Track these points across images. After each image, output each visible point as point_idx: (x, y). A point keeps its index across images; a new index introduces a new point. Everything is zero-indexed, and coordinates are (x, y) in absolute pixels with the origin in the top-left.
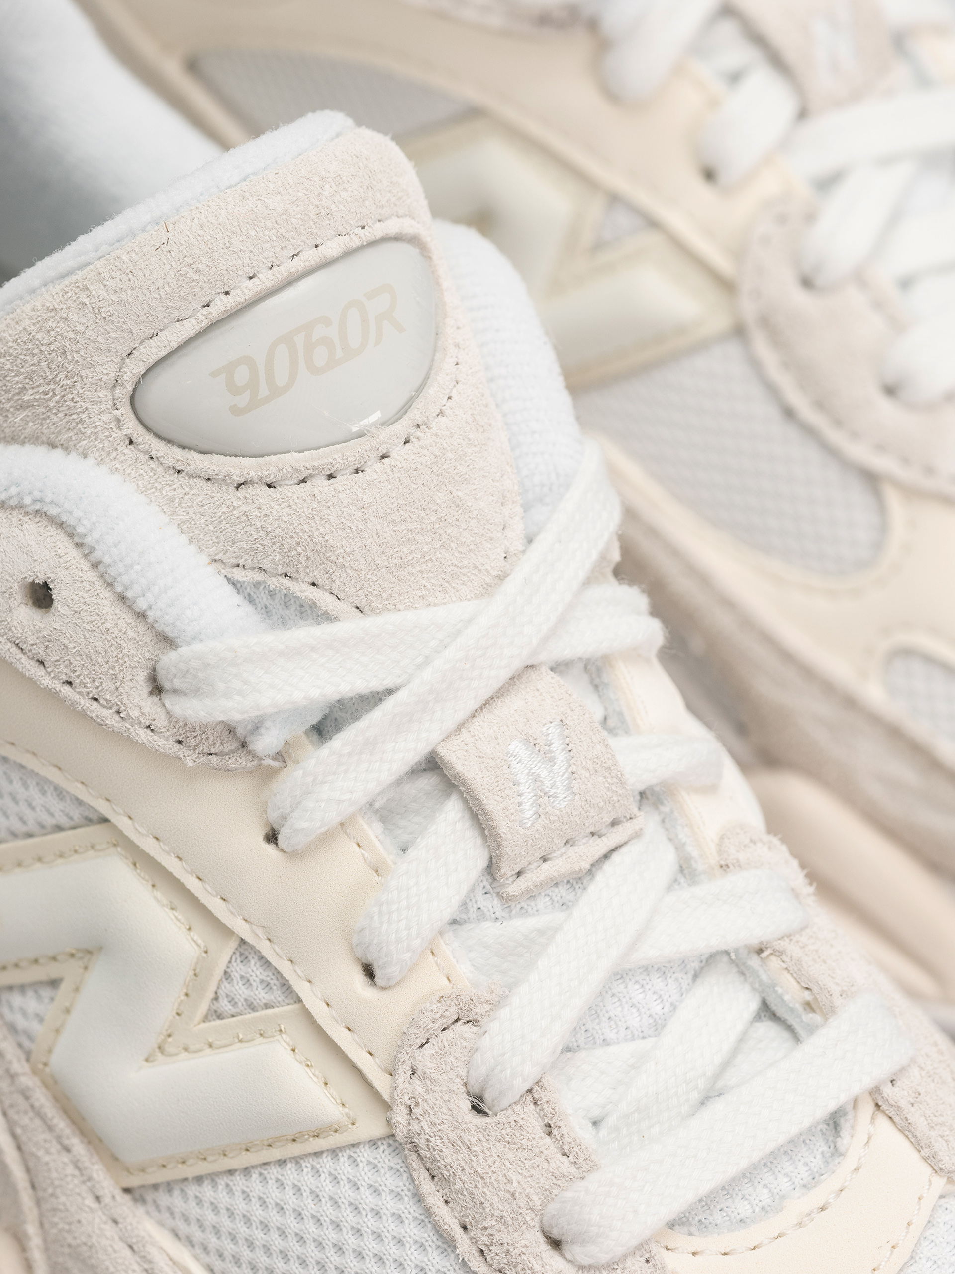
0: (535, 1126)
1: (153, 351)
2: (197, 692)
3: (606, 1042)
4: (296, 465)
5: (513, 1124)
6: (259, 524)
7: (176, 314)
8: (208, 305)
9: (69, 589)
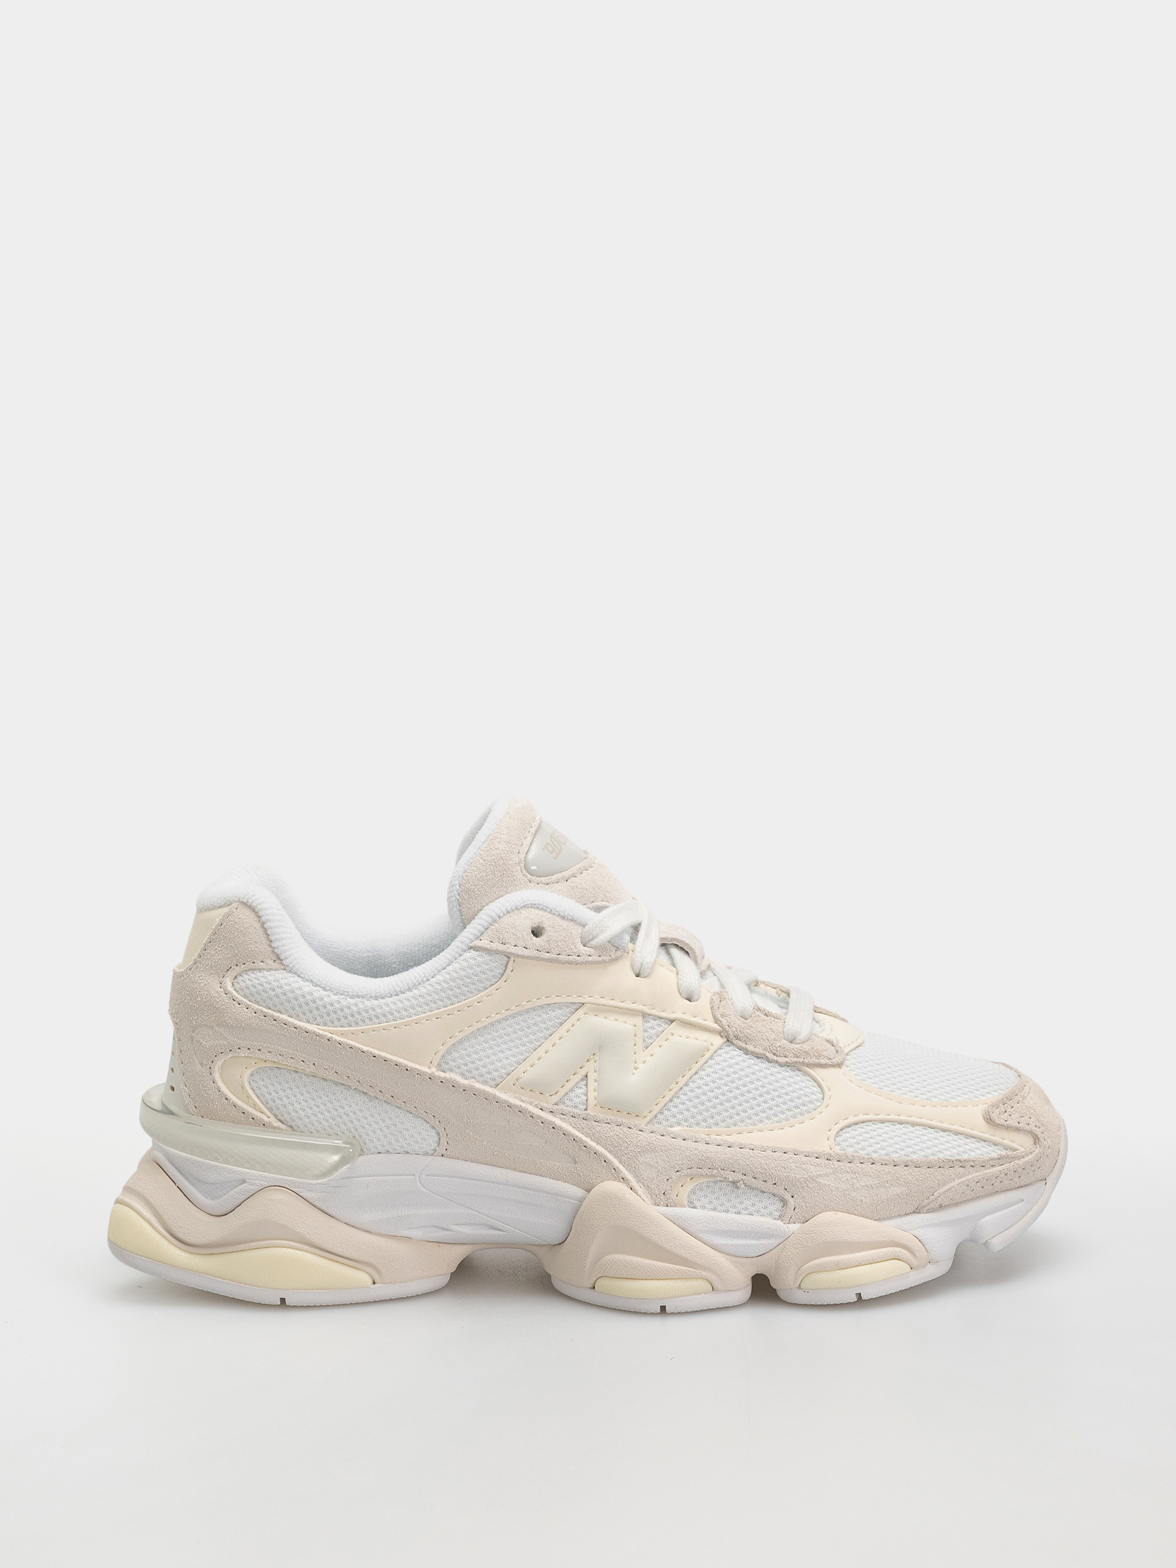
0: (761, 1015)
1: (524, 849)
2: (599, 934)
4: (578, 868)
5: (757, 1016)
6: (580, 888)
7: (524, 835)
8: (531, 832)
9: (547, 924)
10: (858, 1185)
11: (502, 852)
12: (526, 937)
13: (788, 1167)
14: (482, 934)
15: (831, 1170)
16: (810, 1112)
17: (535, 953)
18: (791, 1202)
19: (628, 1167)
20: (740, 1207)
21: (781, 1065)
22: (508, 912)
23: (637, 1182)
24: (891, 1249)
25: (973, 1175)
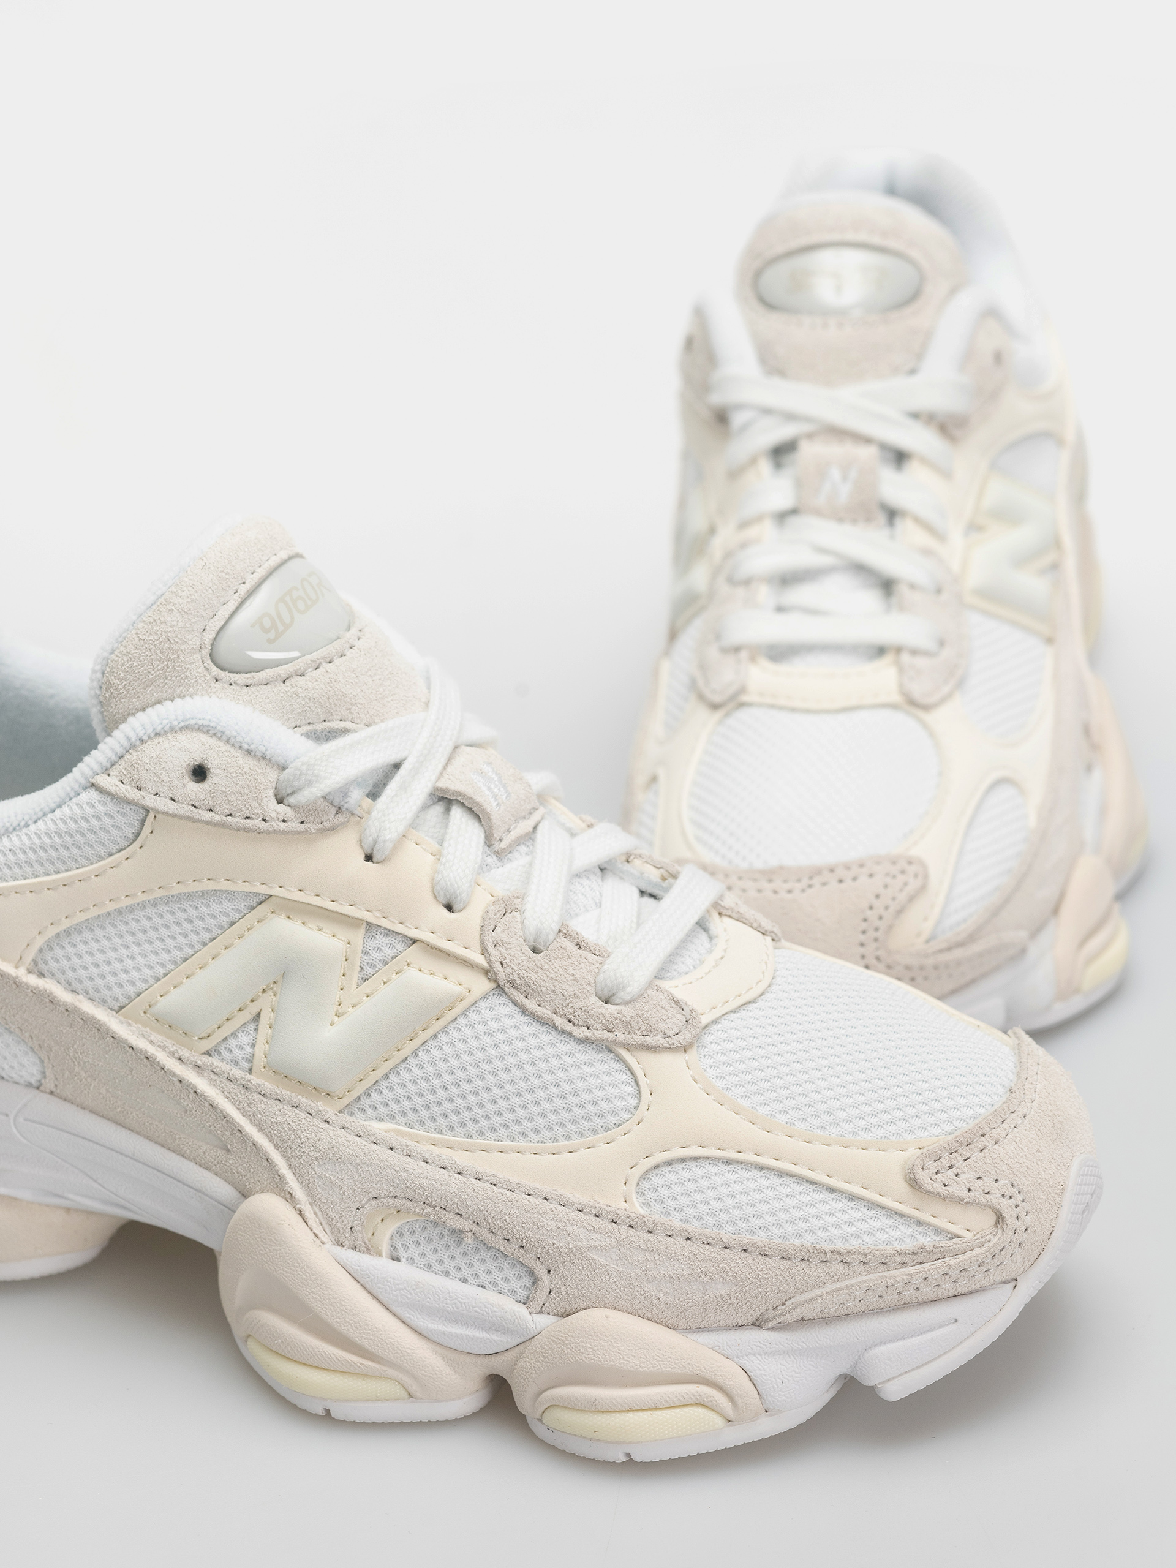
0: (570, 946)
1: (217, 623)
2: (310, 783)
3: (577, 915)
4: (313, 659)
5: (560, 948)
6: (303, 695)
7: (223, 599)
8: (237, 592)
9: (215, 762)
10: (655, 1273)
11: (170, 629)
12: (176, 782)
13: (543, 1226)
14: (112, 765)
15: (613, 1240)
16: (609, 1129)
17: (188, 810)
18: (545, 1279)
19: (299, 1176)
20: (467, 1272)
21: (580, 1041)
22: (157, 734)
23: (311, 1204)
24: (692, 1388)
25: (860, 1279)
